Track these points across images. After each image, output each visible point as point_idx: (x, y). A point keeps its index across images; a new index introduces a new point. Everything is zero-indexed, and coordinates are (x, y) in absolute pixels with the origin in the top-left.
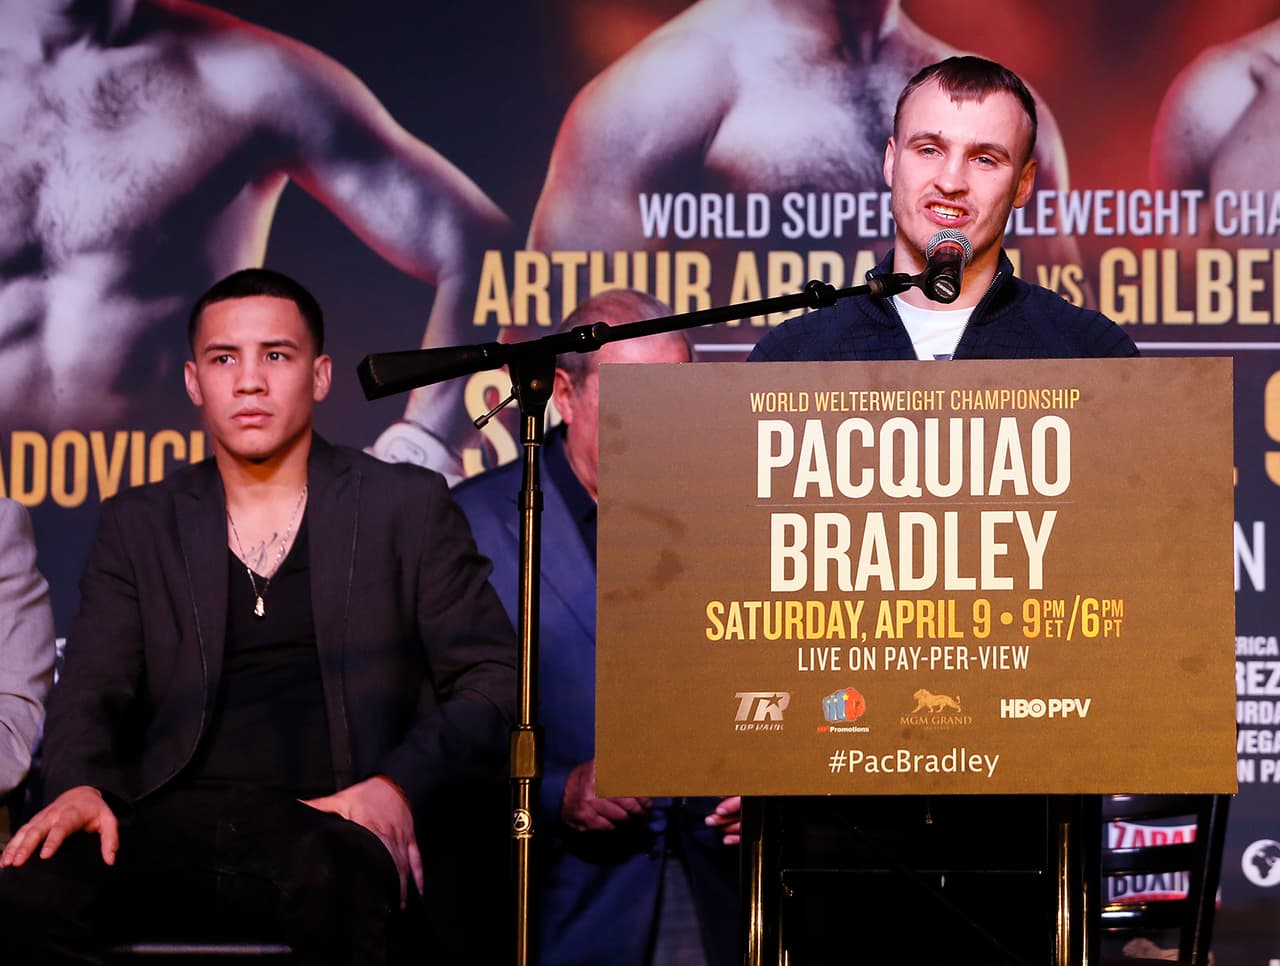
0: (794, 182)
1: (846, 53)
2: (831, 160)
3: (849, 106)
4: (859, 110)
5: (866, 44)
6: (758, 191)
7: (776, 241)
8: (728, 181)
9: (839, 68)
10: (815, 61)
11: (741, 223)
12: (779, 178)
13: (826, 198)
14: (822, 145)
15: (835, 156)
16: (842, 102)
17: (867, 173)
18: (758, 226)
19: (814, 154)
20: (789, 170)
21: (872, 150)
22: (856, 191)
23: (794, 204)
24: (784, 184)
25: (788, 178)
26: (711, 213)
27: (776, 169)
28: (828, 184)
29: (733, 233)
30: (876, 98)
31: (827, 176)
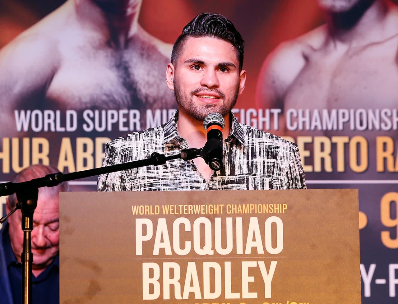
0: (88, 105)
1: (112, 44)
2: (106, 95)
3: (114, 69)
4: (119, 70)
5: (122, 40)
6: (71, 109)
7: (80, 133)
8: (57, 104)
9: (109, 51)
10: (99, 48)
11: (63, 124)
12: (81, 103)
13: (104, 113)
14: (101, 88)
15: (108, 93)
16: (111, 67)
17: (123, 101)
18: (72, 126)
19: (98, 92)
20: (86, 99)
21: (125, 90)
22: (118, 109)
23: (88, 115)
24: (84, 106)
25: (86, 103)
26: (49, 120)
27: (80, 99)
28: (105, 106)
29: (59, 129)
30: (127, 65)
31: (104, 102)
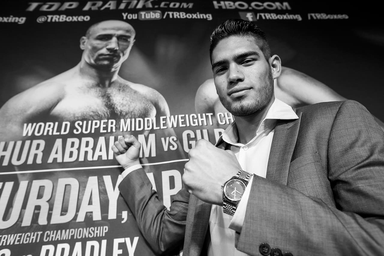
0: (79, 118)
1: (101, 85)
3: (101, 98)
4: (103, 98)
5: (107, 83)
6: (67, 121)
7: (71, 135)
8: (58, 119)
9: (98, 89)
10: (91, 87)
12: (75, 117)
13: (90, 122)
14: (90, 108)
15: (94, 111)
16: (98, 97)
17: (105, 115)
19: (88, 110)
20: (79, 114)
21: (107, 109)
22: (100, 120)
23: (79, 124)
24: (76, 119)
25: (78, 117)
26: (49, 128)
27: (74, 115)
28: (91, 118)
29: (56, 133)
31: (91, 116)
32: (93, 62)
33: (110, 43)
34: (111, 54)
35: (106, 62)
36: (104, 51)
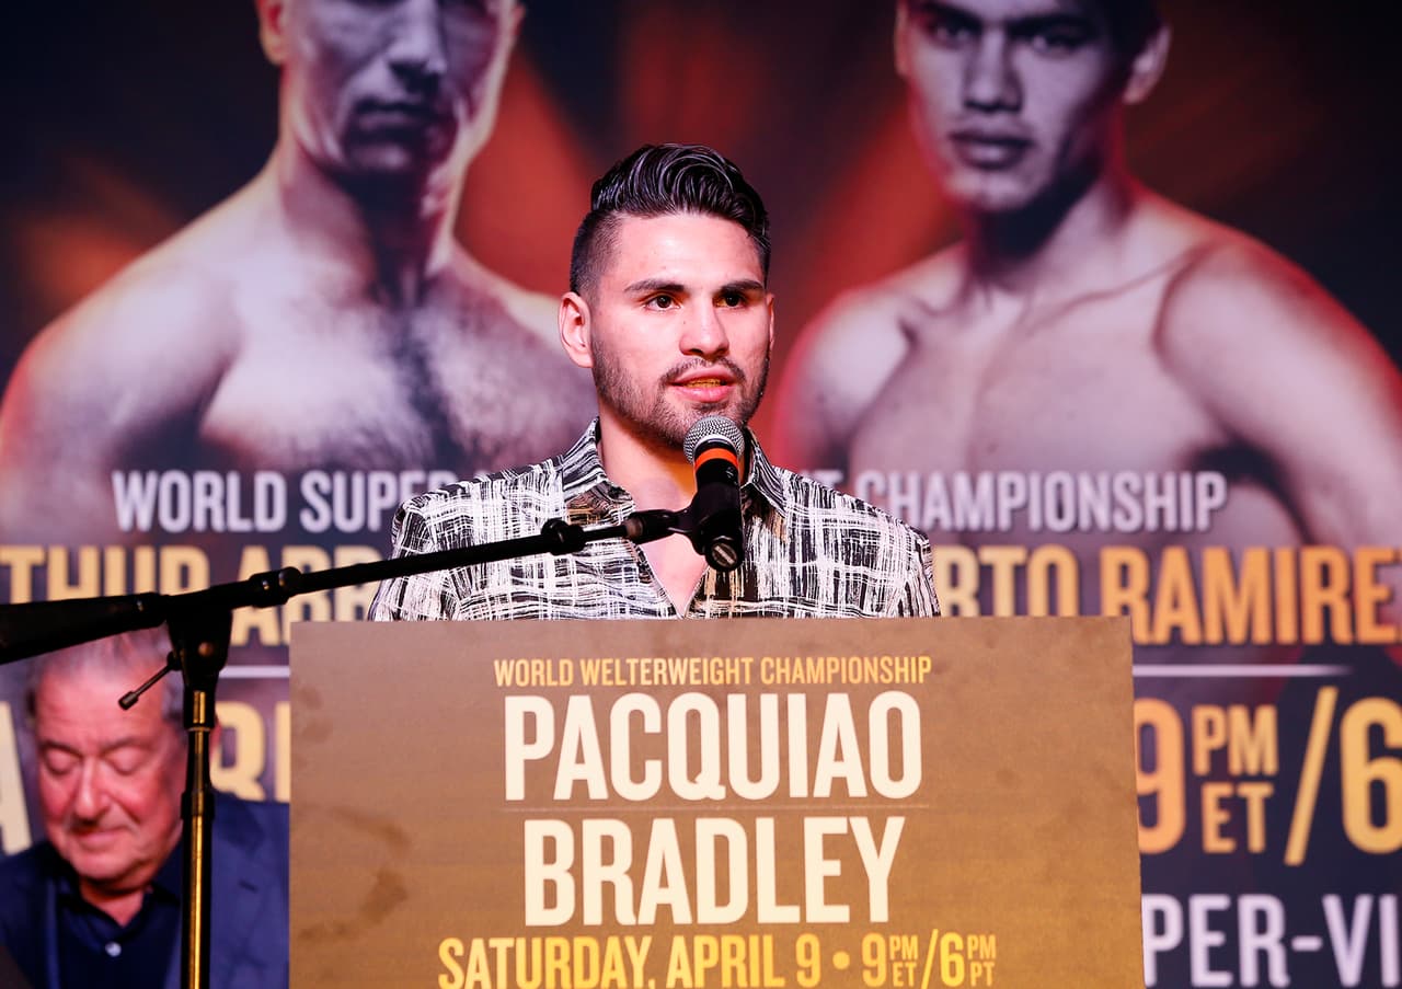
0: (316, 458)
1: (383, 294)
2: (364, 431)
4: (400, 367)
5: (409, 283)
7: (294, 534)
8: (230, 457)
9: (374, 314)
10: (345, 303)
11: (247, 510)
12: (296, 452)
13: (358, 480)
14: (352, 411)
16: (378, 356)
18: (270, 514)
19: (342, 423)
20: (310, 442)
21: (418, 418)
22: (397, 469)
23: (316, 487)
24: (303, 463)
25: (309, 454)
26: (208, 498)
27: (293, 441)
28: (361, 462)
29: (238, 524)
30: (422, 352)
31: (361, 452)
32: (333, 148)
33: (402, 22)
34: (415, 99)
35: (393, 158)
36: (376, 80)
